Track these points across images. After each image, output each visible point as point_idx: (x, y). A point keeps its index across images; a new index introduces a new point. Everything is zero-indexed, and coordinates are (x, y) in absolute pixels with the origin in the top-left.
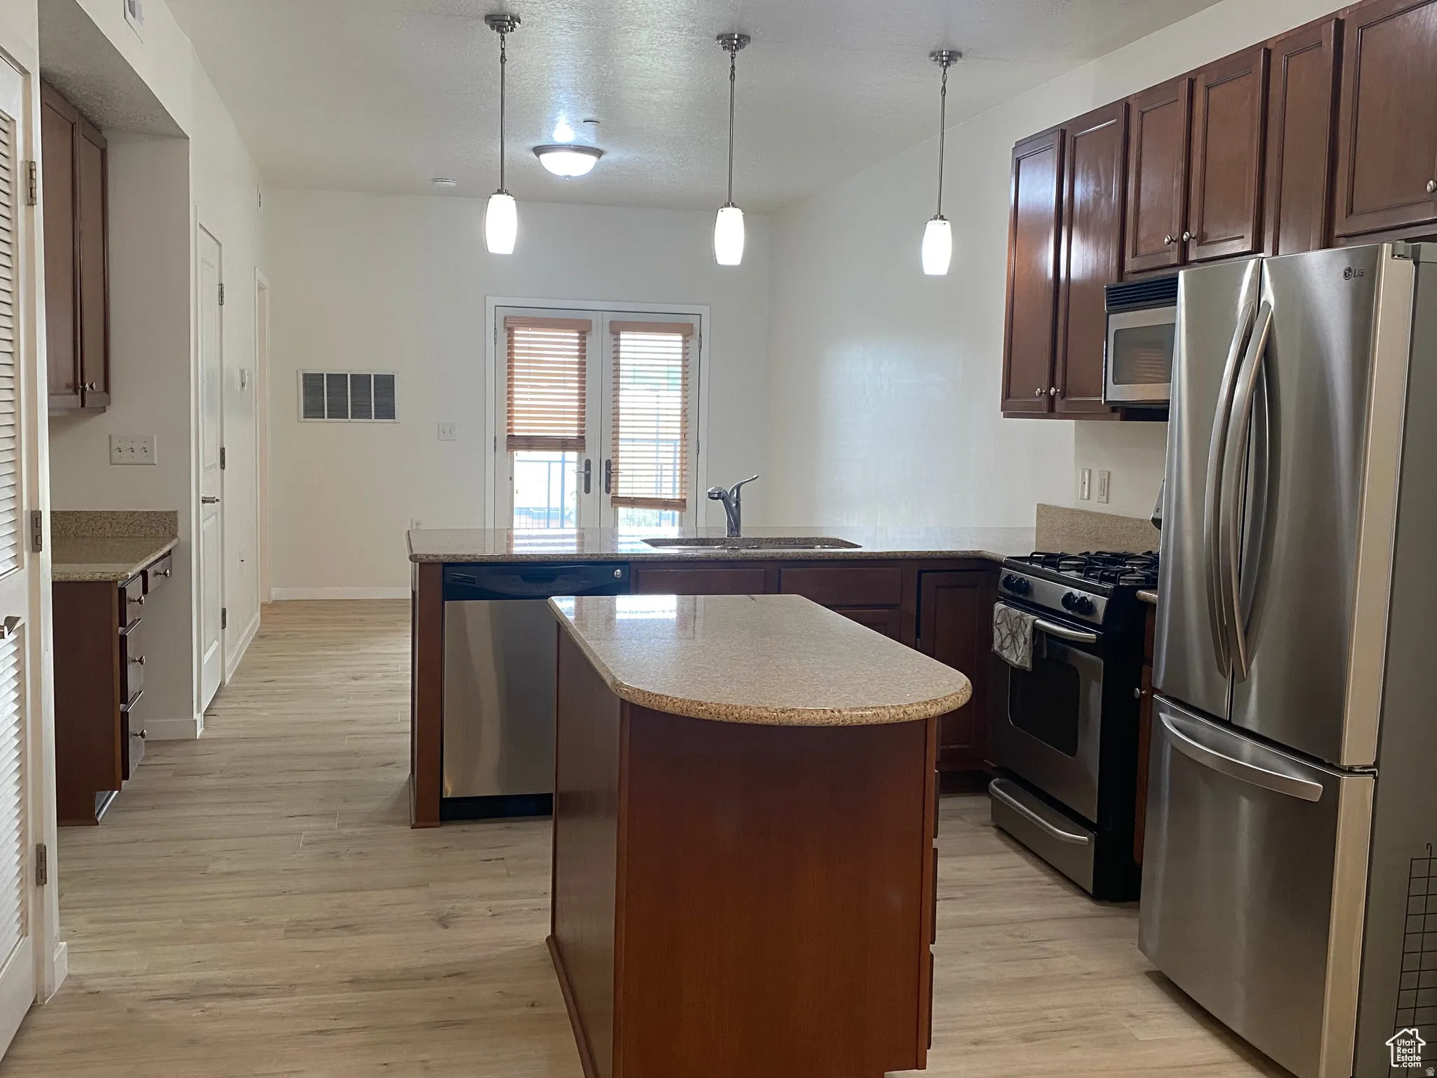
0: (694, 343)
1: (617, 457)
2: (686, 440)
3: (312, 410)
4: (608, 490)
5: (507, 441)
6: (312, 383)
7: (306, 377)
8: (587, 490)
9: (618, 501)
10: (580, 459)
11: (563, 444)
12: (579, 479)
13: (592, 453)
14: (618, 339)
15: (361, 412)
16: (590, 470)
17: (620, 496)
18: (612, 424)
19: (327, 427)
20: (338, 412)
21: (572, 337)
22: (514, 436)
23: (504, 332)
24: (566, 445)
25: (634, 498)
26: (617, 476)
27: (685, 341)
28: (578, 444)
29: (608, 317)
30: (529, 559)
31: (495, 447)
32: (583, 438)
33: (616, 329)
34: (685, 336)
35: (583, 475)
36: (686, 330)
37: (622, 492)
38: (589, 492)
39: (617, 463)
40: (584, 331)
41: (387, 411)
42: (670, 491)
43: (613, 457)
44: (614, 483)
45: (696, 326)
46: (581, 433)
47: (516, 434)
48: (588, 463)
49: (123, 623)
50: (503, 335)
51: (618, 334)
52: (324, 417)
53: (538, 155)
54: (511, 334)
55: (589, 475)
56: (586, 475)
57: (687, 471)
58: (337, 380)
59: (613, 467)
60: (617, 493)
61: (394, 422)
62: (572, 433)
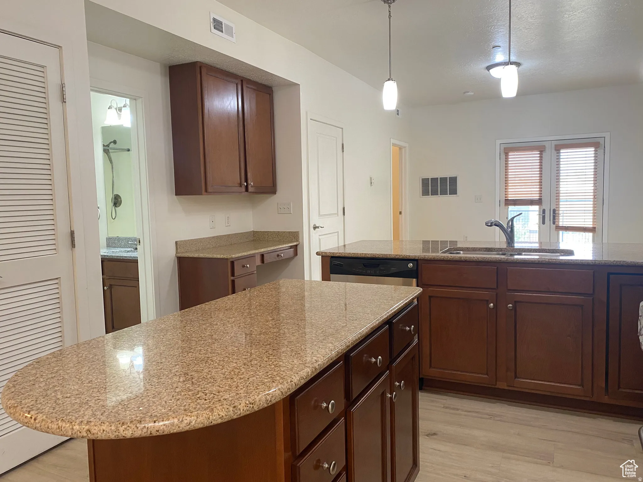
0: (601, 151)
1: (559, 207)
2: (596, 198)
3: (425, 192)
4: (554, 223)
5: (505, 202)
6: (425, 182)
7: (423, 180)
8: (544, 223)
9: (560, 228)
10: (540, 208)
11: (531, 202)
12: (540, 218)
13: (546, 206)
14: (560, 153)
15: (444, 193)
16: (545, 214)
17: (560, 225)
18: (556, 192)
19: (431, 199)
20: (434, 193)
21: (536, 154)
22: (508, 199)
23: (504, 154)
24: (532, 203)
25: (567, 226)
26: (559, 216)
27: (595, 151)
28: (539, 202)
29: (554, 143)
30: (365, 256)
31: (500, 205)
32: (541, 199)
33: (558, 148)
34: (596, 148)
35: (541, 216)
36: (596, 145)
37: (561, 224)
38: (545, 224)
39: (559, 210)
40: (542, 150)
41: (454, 192)
42: (589, 223)
43: (556, 208)
44: (557, 220)
45: (602, 142)
46: (540, 197)
47: (509, 198)
48: (544, 211)
49: (233, 275)
50: (503, 156)
51: (559, 150)
52: (429, 195)
53: (489, 71)
54: (507, 154)
55: (545, 215)
56: (543, 216)
57: (597, 213)
58: (434, 180)
59: (557, 212)
60: (558, 224)
61: (457, 196)
62: (536, 197)
